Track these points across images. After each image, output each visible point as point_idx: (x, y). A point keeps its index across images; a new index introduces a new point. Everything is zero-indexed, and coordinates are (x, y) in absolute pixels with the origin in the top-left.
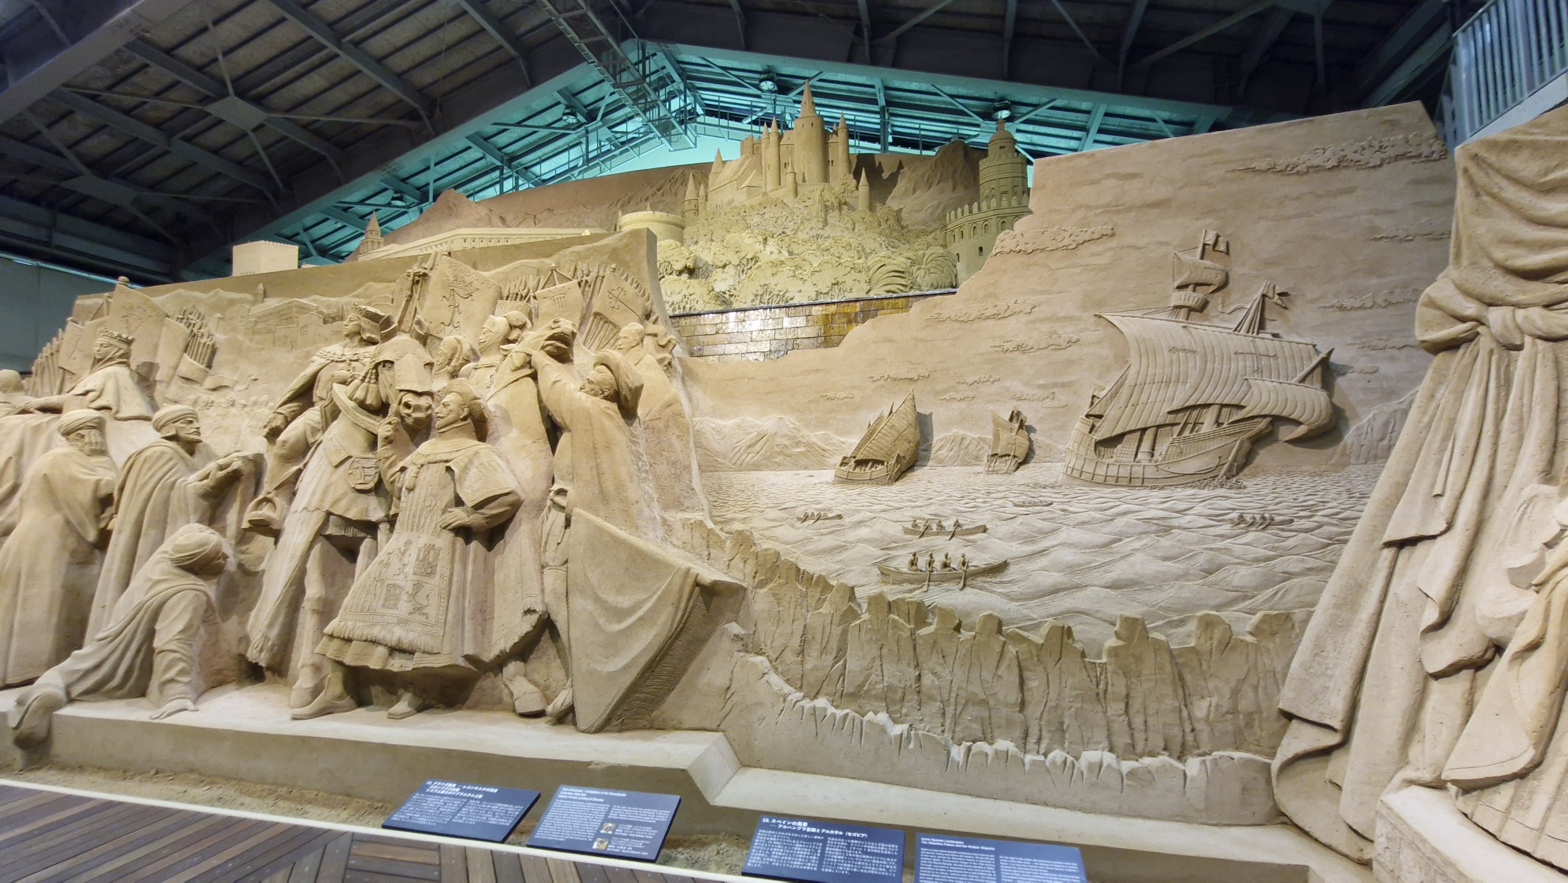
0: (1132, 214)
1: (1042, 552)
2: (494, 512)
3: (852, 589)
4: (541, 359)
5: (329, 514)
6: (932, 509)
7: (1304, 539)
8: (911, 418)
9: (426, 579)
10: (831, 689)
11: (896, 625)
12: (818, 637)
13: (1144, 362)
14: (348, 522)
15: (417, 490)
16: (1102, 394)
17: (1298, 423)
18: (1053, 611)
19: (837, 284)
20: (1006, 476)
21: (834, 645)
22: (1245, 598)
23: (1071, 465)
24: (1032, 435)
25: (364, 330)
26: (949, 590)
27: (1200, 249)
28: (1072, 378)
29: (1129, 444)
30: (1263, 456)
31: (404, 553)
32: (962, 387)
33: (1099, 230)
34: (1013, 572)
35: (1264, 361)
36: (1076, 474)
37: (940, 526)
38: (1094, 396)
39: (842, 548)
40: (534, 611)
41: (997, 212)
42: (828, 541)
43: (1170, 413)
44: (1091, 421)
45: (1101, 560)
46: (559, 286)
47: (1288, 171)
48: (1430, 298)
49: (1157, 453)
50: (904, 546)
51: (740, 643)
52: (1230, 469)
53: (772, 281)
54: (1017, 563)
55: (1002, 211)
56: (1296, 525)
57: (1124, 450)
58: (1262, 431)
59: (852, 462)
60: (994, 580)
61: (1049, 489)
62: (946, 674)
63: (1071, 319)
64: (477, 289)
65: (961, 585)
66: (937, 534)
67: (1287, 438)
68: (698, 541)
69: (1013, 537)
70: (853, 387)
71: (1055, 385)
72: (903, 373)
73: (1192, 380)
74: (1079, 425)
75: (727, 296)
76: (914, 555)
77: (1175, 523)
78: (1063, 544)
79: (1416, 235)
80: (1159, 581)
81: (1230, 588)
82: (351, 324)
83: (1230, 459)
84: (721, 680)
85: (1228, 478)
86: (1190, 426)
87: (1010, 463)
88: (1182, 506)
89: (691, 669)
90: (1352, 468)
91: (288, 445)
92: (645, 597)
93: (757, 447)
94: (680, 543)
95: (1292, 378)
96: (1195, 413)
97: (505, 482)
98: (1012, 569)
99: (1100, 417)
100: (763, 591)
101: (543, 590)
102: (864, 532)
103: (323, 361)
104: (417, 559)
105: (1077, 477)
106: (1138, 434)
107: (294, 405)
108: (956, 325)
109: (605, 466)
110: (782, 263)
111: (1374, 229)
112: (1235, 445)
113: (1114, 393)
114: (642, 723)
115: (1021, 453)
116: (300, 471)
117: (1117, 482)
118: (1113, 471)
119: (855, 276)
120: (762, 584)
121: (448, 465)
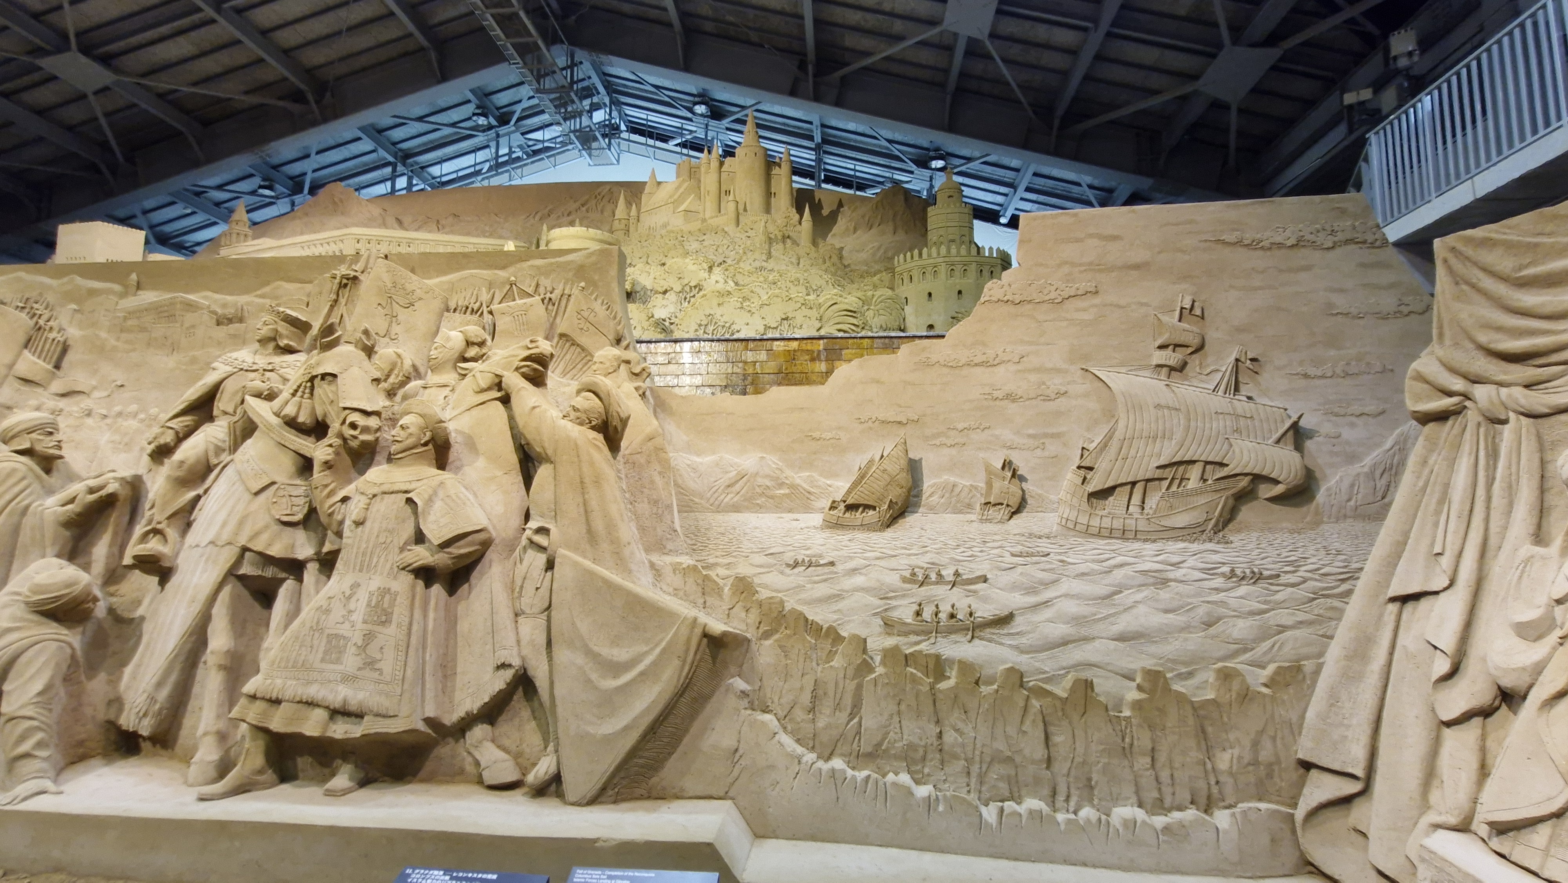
0: (1114, 274)
1: (1046, 603)
2: (463, 551)
3: (865, 640)
4: (515, 383)
5: (245, 549)
6: (928, 558)
7: (1292, 593)
8: (903, 463)
9: (379, 628)
10: (846, 749)
11: (914, 679)
12: (831, 693)
13: (1132, 417)
14: (267, 560)
15: (368, 524)
16: (1091, 447)
17: (1276, 482)
18: (1064, 664)
19: (786, 319)
20: (1000, 526)
21: (848, 701)
22: (1245, 650)
23: (1065, 516)
24: (1024, 485)
25: (281, 336)
26: (956, 642)
27: (1177, 313)
28: (1063, 429)
29: (1121, 496)
30: (1246, 513)
31: (350, 597)
32: (952, 433)
33: (1083, 286)
34: (1019, 623)
35: (1242, 421)
36: (1070, 525)
37: (939, 575)
38: (1083, 448)
40: (510, 666)
41: (947, 259)
43: (1158, 467)
44: (1082, 472)
45: (1105, 612)
46: (519, 302)
47: (1253, 246)
48: (1418, 372)
49: (1147, 506)
50: (904, 596)
51: (746, 701)
52: (1216, 525)
53: (718, 312)
54: (1022, 614)
55: (952, 259)
56: (1284, 579)
57: (1116, 502)
58: (1245, 488)
59: (842, 506)
60: (1001, 632)
61: (1044, 540)
62: (968, 729)
63: (1058, 371)
64: (420, 299)
65: (969, 637)
66: (937, 583)
67: (1267, 496)
68: (691, 586)
69: (1014, 587)
70: (839, 428)
71: (1046, 435)
72: (891, 416)
73: (1178, 436)
74: (1070, 477)
75: (667, 324)
76: (920, 605)
77: (1171, 575)
78: (1066, 595)
79: (1366, 313)
80: (1164, 634)
81: (1231, 641)
82: (266, 328)
83: (1216, 514)
84: (728, 742)
85: (1215, 533)
86: (1177, 482)
87: (1003, 512)
88: (1175, 559)
89: (693, 730)
90: (1325, 527)
91: (185, 466)
92: (645, 649)
93: (737, 487)
94: (671, 590)
95: (1268, 439)
96: (1181, 468)
97: (476, 517)
98: (1018, 620)
99: (1091, 469)
100: (768, 643)
101: (518, 642)
103: (229, 369)
104: (368, 605)
105: (1071, 528)
106: (1129, 487)
107: (188, 420)
108: (945, 370)
109: (594, 504)
110: (729, 293)
111: (1330, 305)
112: (1221, 501)
113: (1104, 446)
114: (638, 792)
115: (1015, 502)
116: (198, 498)
117: (1111, 534)
118: (1106, 523)
119: (805, 311)
120: (766, 635)
121: (409, 495)
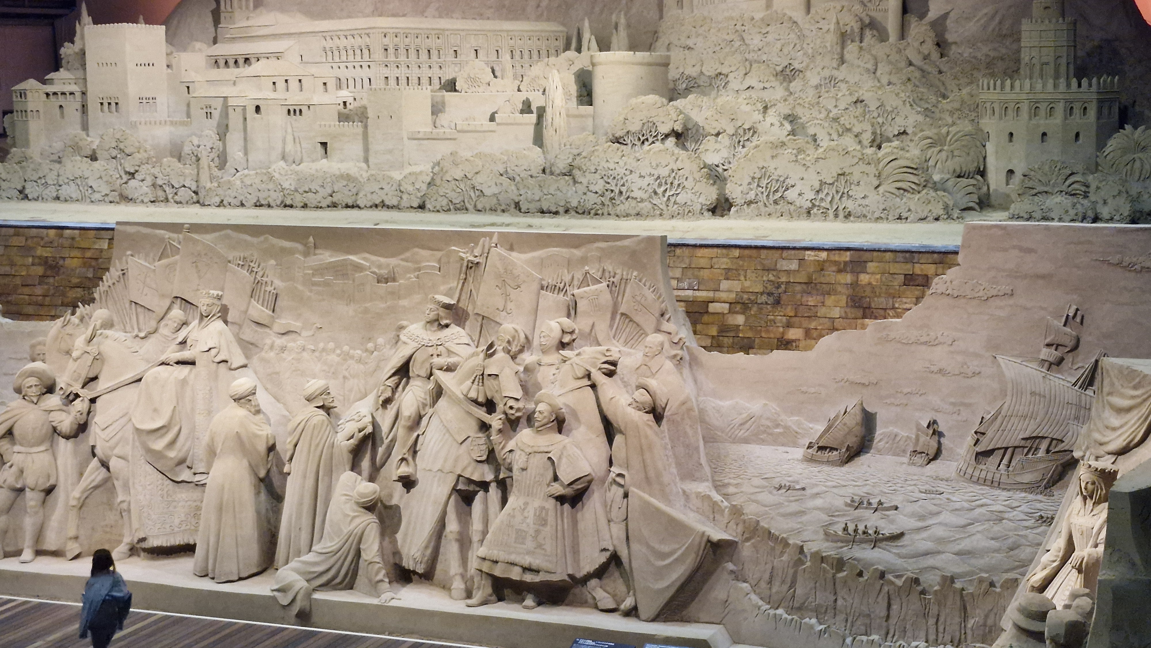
2: (580, 487)
3: (803, 546)
4: (599, 377)
5: (459, 476)
8: (860, 416)
9: (541, 528)
10: (786, 604)
12: (780, 575)
14: (470, 481)
15: (529, 470)
16: (988, 417)
24: (941, 440)
28: (973, 400)
31: (524, 509)
32: (899, 396)
33: (1003, 289)
37: (868, 502)
38: (983, 418)
39: (802, 513)
40: (608, 550)
42: (794, 507)
51: (734, 575)
59: (816, 447)
63: (977, 355)
65: (873, 546)
66: (865, 508)
68: (706, 508)
70: (821, 385)
71: (962, 404)
72: (857, 378)
76: (846, 524)
87: (923, 459)
92: (678, 546)
93: (747, 425)
94: (695, 509)
97: (584, 468)
100: (748, 544)
101: (611, 537)
102: (818, 502)
103: (416, 345)
104: (535, 515)
107: (396, 379)
108: (899, 346)
109: (648, 461)
114: (676, 618)
115: (932, 452)
116: (418, 436)
121: (550, 455)
